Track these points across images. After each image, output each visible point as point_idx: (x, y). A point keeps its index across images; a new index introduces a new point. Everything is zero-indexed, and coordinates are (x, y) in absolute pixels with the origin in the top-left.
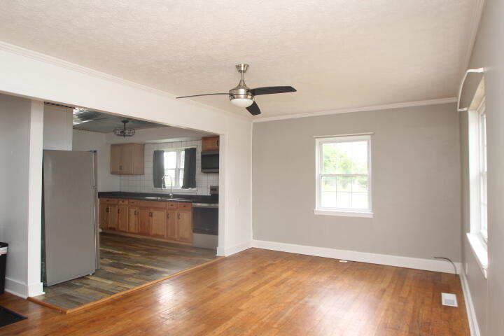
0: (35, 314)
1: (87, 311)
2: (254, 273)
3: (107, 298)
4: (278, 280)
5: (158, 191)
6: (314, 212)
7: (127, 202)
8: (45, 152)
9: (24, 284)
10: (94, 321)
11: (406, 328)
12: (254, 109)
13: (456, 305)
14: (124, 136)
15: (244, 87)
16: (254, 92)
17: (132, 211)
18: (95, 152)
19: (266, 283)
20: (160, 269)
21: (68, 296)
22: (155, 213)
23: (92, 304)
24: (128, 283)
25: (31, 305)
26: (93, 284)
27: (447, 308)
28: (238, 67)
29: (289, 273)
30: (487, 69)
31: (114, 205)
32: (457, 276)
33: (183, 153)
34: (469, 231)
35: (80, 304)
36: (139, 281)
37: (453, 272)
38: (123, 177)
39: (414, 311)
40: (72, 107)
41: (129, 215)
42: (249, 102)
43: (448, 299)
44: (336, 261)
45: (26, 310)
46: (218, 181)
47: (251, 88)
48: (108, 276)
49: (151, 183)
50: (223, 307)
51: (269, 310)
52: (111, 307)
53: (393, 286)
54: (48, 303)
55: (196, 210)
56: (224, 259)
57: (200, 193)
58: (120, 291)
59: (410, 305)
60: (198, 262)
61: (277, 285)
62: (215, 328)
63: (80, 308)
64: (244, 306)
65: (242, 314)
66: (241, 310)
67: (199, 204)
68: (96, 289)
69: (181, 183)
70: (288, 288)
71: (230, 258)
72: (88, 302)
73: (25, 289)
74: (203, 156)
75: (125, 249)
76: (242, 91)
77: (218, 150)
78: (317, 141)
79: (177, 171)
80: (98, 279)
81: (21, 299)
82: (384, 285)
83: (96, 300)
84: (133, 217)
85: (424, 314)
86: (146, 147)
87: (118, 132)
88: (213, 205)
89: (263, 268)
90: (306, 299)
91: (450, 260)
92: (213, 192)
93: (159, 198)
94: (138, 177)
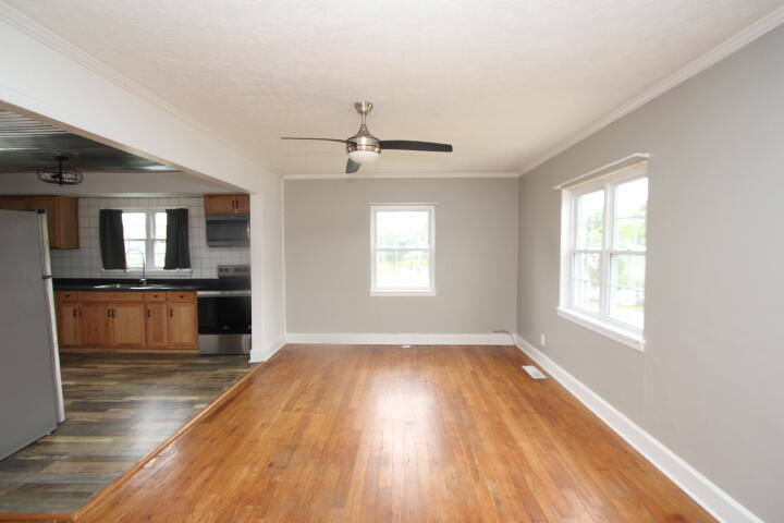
2: (324, 378)
5: (116, 273)
6: (369, 293)
12: (351, 167)
13: (543, 376)
14: (61, 183)
15: (367, 134)
22: (121, 311)
23: (111, 488)
26: (74, 451)
27: (540, 381)
28: (358, 106)
32: (514, 347)
33: (162, 219)
34: (558, 304)
37: (511, 343)
43: (532, 371)
44: (399, 347)
48: (89, 430)
49: (98, 262)
56: (266, 365)
57: (196, 276)
59: (510, 384)
63: (95, 502)
74: (210, 223)
76: (365, 141)
79: (150, 242)
86: (81, 202)
91: (507, 332)
92: (225, 274)
93: (118, 286)
94: (67, 253)
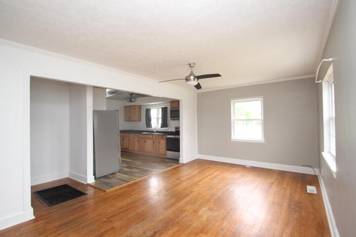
0: (90, 192)
1: (116, 190)
2: (199, 172)
3: (126, 184)
4: (212, 176)
5: (149, 129)
6: (231, 140)
7: (133, 135)
8: (94, 111)
9: (85, 176)
10: (119, 196)
11: (286, 205)
12: (198, 87)
13: (316, 192)
14: (131, 102)
16: (199, 78)
17: (136, 140)
18: (118, 110)
19: (206, 177)
20: (151, 170)
21: (107, 183)
22: (148, 141)
23: (118, 187)
24: (135, 176)
25: (89, 188)
26: (118, 177)
27: (310, 194)
28: (190, 64)
29: (218, 172)
30: (334, 59)
31: (127, 137)
32: (316, 176)
33: (161, 110)
34: (323, 151)
35: (112, 187)
36: (140, 175)
37: (313, 174)
38: (131, 123)
39: (291, 195)
40: (106, 89)
41: (134, 142)
42: (196, 83)
43: (311, 189)
44: (243, 167)
45: (86, 190)
46: (179, 124)
47: (197, 75)
48: (125, 173)
49: (145, 126)
50: (184, 190)
51: (208, 192)
52: (128, 188)
53: (278, 181)
54: (97, 187)
55: (168, 139)
56: (183, 165)
57: (170, 130)
58: (132, 180)
59: (288, 192)
60: (170, 166)
61: (212, 179)
62: (181, 200)
63: (113, 189)
64: (195, 190)
65: (194, 194)
66: (194, 192)
67: (169, 136)
68: (120, 179)
69: (160, 126)
70: (218, 181)
71: (186, 164)
72: (117, 186)
73: (86, 179)
74: (171, 111)
75: (133, 159)
76: (192, 77)
77: (179, 108)
78: (232, 102)
79: (158, 119)
80: (120, 174)
81: (84, 184)
82: (272, 181)
83: (120, 185)
84: (136, 143)
85: (297, 197)
86: (142, 107)
87: (128, 100)
88: (177, 137)
89: (204, 170)
90: (228, 187)
91: (311, 167)
92: (177, 130)
93: (149, 133)
94: (138, 122)
